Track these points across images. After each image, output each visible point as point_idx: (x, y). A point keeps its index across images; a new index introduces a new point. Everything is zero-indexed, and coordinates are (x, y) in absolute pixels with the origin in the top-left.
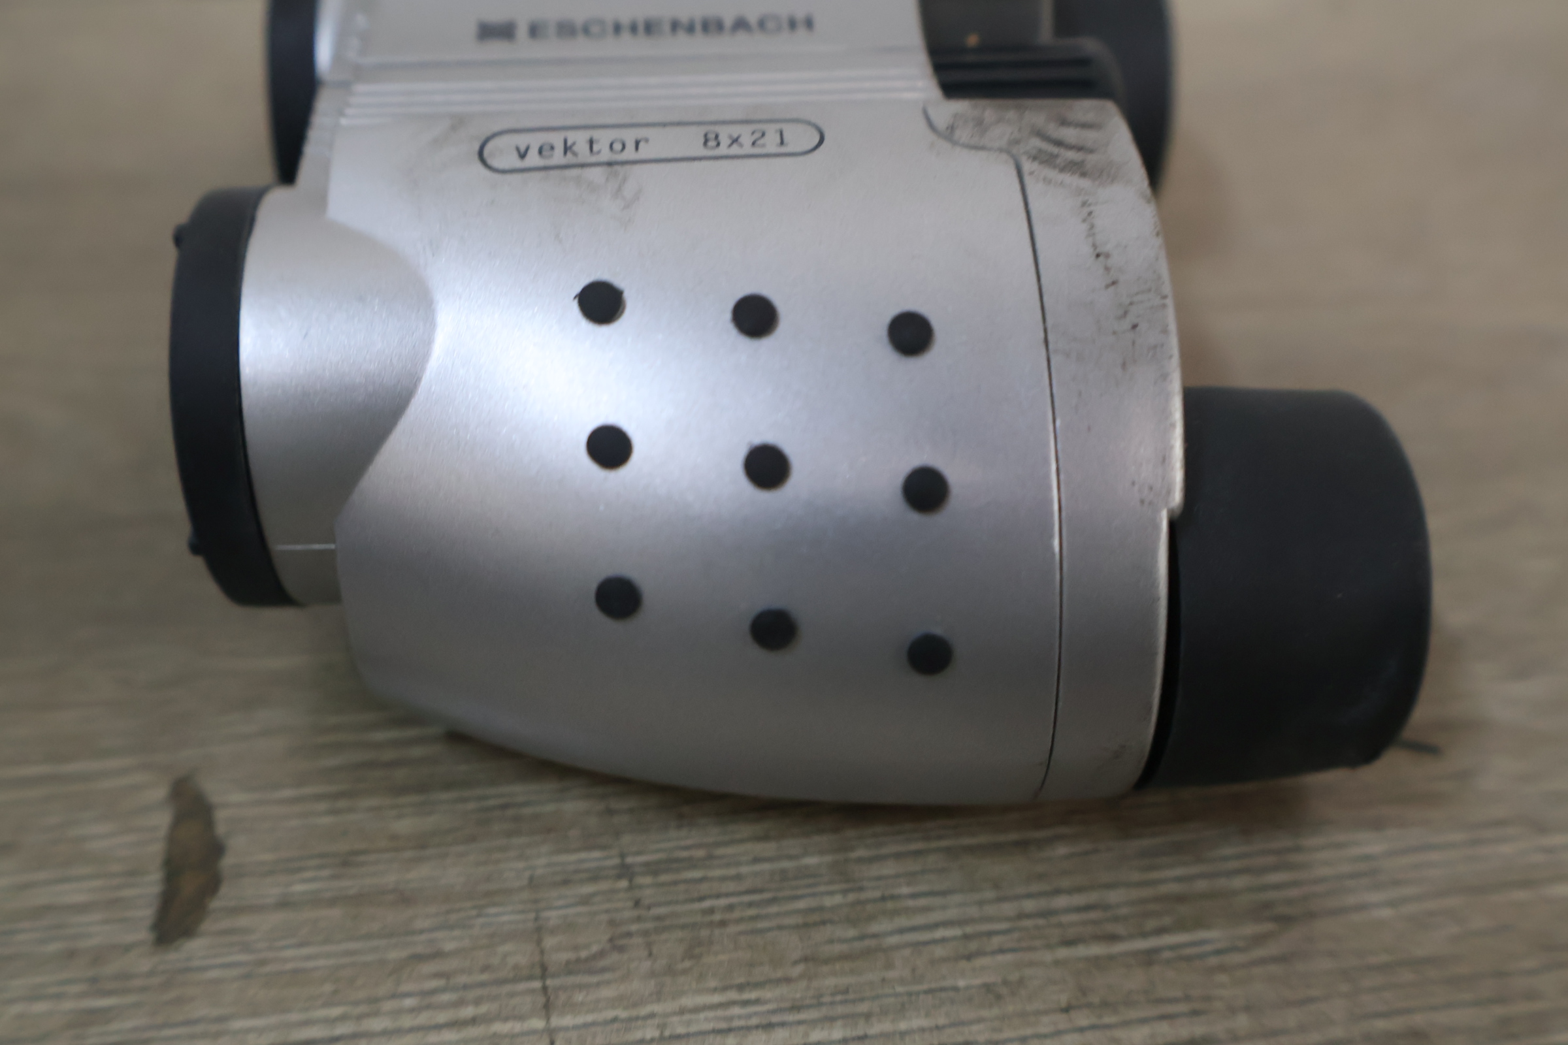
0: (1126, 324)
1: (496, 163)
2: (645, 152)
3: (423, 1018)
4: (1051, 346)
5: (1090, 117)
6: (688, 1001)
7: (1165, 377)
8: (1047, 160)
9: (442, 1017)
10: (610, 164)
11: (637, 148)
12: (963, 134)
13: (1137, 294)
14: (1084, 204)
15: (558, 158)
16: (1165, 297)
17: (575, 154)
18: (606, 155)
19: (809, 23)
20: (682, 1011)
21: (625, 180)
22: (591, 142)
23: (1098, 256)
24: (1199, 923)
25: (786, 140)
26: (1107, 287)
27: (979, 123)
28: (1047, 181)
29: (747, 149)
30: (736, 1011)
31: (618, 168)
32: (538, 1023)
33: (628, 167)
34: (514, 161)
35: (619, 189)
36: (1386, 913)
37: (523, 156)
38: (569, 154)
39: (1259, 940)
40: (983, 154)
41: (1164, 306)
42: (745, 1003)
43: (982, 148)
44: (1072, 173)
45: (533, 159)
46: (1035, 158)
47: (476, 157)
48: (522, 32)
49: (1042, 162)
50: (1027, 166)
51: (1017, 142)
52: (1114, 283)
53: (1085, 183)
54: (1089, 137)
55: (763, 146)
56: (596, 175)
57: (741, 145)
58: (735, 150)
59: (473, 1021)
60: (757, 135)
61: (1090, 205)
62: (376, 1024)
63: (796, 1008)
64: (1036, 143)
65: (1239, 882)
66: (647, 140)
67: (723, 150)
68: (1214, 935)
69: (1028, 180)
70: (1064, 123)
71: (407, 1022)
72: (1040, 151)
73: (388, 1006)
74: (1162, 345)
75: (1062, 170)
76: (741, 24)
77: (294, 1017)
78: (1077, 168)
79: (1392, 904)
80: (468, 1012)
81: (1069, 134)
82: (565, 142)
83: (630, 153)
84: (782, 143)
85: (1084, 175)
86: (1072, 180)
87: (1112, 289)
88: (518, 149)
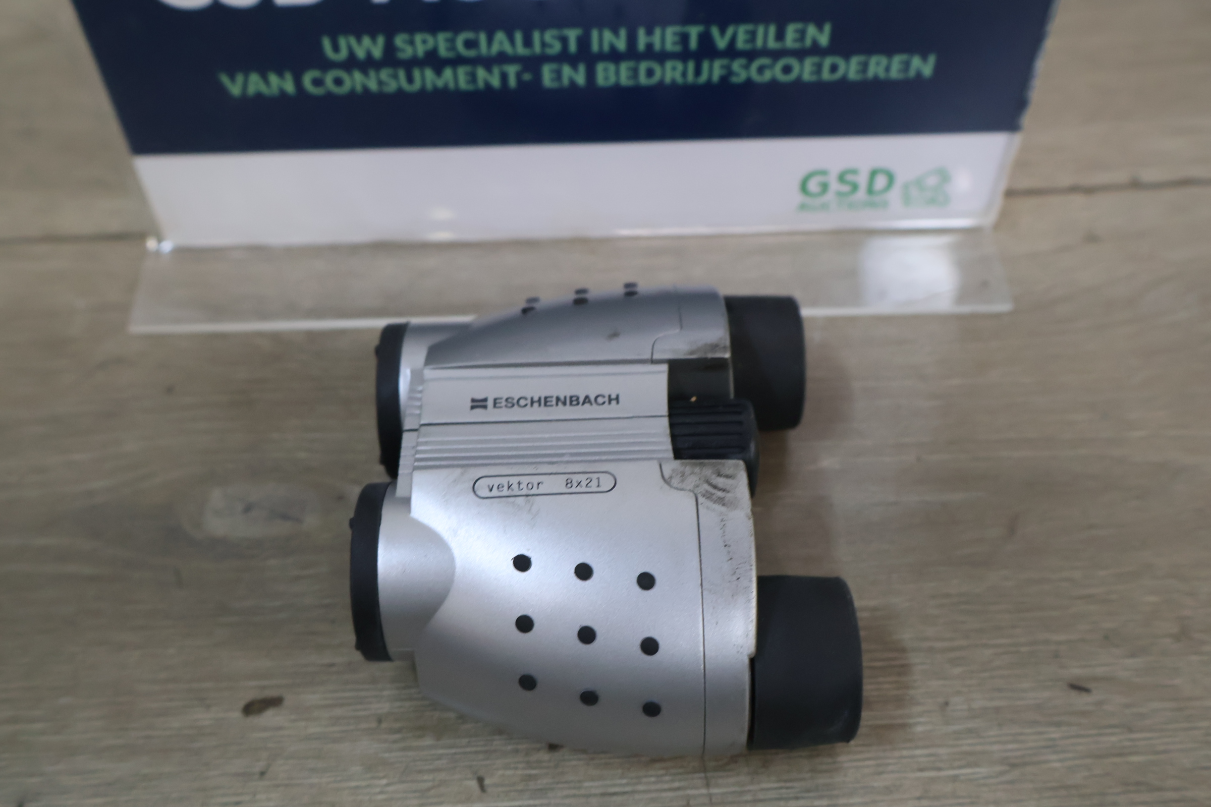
0: (735, 578)
1: (479, 493)
2: (542, 490)
3: (659, 786)
4: (703, 587)
5: (729, 472)
6: (764, 785)
7: (749, 601)
8: (708, 496)
9: (666, 786)
10: (527, 496)
11: (538, 488)
12: (675, 482)
13: (740, 564)
14: (722, 520)
15: (505, 492)
16: (751, 566)
17: (513, 490)
18: (525, 492)
19: (617, 399)
20: (762, 790)
21: (532, 505)
22: (519, 483)
23: (725, 546)
24: (976, 765)
25: (601, 484)
26: (729, 560)
27: (683, 475)
28: (708, 508)
29: (584, 489)
30: (784, 791)
31: (529, 498)
32: (704, 791)
33: (534, 497)
34: (486, 493)
35: (530, 510)
36: (1057, 765)
37: (491, 490)
38: (510, 490)
39: (1002, 773)
40: (682, 493)
41: (751, 569)
42: (787, 788)
43: (682, 490)
44: (719, 504)
45: (495, 492)
46: (704, 496)
47: (471, 490)
48: (490, 403)
49: (708, 498)
50: (701, 500)
51: (697, 486)
52: (731, 559)
53: (723, 509)
54: (729, 482)
55: (590, 487)
56: (520, 500)
57: (581, 487)
58: (579, 489)
59: (678, 789)
60: (589, 481)
61: (724, 521)
62: (641, 788)
63: (808, 791)
64: (706, 487)
65: (995, 747)
66: (542, 483)
67: (573, 490)
68: (983, 771)
69: (700, 507)
70: (719, 475)
71: (653, 787)
72: (707, 491)
73: (645, 780)
74: (749, 587)
75: (715, 502)
76: (587, 399)
77: (608, 782)
78: (721, 501)
79: (1060, 761)
80: (676, 784)
81: (720, 481)
82: (509, 482)
83: (534, 491)
84: (598, 486)
85: (724, 505)
86: (718, 508)
87: (730, 562)
88: (489, 486)
